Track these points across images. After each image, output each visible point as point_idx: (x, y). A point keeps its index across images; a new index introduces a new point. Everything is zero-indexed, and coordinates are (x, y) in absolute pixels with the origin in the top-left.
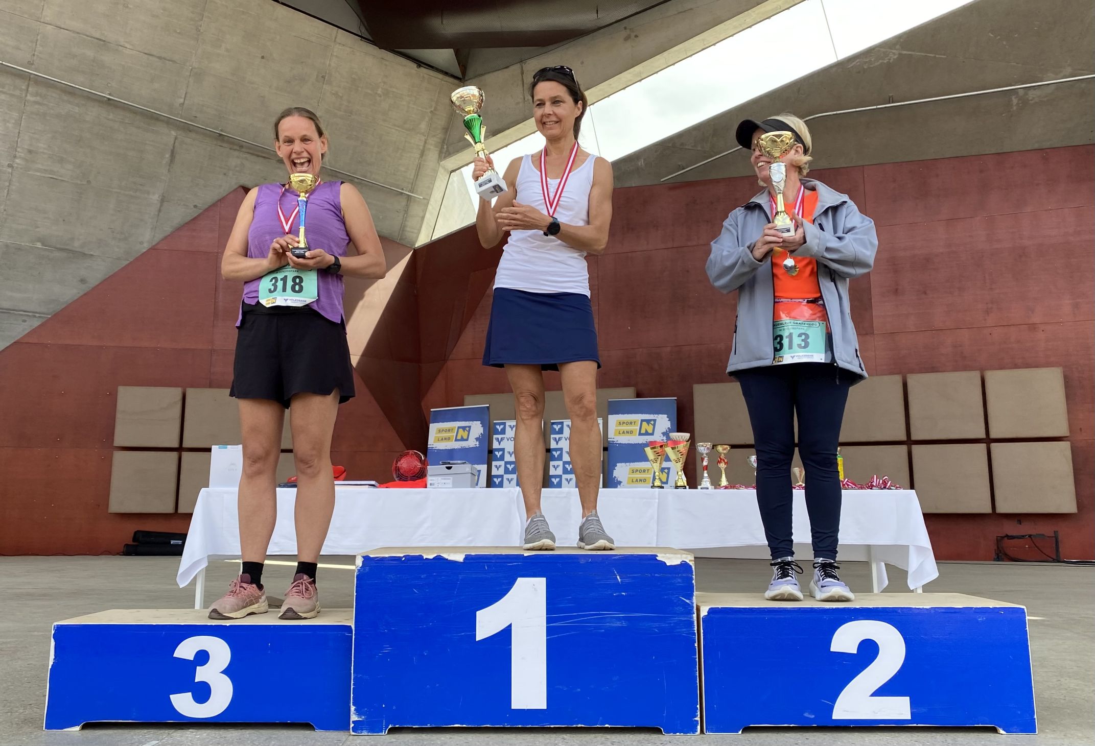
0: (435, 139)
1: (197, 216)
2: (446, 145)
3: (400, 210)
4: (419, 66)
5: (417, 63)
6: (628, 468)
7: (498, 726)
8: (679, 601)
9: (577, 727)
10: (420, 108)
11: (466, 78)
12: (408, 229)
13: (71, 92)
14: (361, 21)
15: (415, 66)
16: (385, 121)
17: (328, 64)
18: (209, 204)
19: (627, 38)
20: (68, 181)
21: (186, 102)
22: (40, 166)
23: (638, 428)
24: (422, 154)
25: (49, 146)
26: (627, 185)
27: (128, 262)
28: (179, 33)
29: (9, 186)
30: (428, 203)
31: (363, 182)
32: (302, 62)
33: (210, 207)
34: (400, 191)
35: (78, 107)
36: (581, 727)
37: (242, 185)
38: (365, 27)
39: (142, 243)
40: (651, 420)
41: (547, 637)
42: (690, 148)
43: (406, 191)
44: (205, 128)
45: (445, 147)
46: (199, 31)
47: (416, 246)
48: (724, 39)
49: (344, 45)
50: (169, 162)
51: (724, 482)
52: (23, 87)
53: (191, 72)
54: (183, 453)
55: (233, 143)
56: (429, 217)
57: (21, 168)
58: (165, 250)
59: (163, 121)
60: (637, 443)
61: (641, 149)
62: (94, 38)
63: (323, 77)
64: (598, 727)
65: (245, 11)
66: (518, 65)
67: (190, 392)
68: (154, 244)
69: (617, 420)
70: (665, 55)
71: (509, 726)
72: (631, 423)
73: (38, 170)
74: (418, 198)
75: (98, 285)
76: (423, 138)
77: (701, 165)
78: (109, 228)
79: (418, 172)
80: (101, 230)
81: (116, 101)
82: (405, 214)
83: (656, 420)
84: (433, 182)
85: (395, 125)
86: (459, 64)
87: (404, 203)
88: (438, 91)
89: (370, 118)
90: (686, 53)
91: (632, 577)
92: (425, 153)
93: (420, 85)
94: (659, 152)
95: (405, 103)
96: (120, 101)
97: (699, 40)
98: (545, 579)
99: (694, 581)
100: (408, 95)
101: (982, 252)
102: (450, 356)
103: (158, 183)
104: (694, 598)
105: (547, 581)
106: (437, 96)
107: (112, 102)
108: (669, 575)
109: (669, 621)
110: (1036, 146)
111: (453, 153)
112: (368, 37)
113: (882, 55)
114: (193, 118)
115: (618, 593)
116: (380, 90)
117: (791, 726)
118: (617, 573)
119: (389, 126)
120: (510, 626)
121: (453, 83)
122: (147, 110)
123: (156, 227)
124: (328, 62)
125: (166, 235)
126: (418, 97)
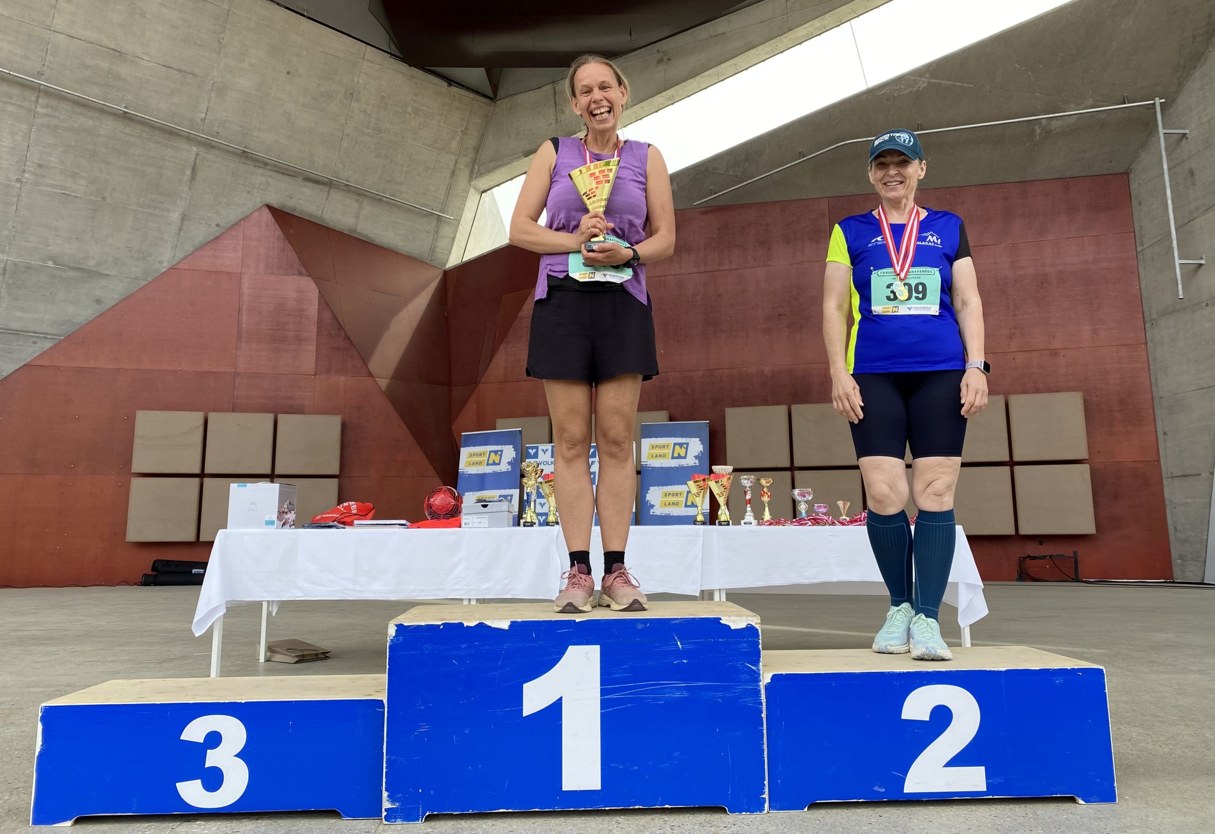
0: (466, 159)
1: (222, 235)
2: (478, 165)
3: (430, 231)
4: (450, 85)
5: (448, 82)
6: (661, 493)
7: (548, 810)
8: (744, 668)
9: (634, 809)
10: (450, 128)
11: (498, 98)
12: (438, 250)
13: (84, 105)
14: (390, 37)
15: (445, 84)
16: (415, 139)
17: (356, 82)
18: (232, 223)
19: (660, 61)
20: (81, 198)
21: (208, 117)
22: (51, 182)
23: (671, 451)
24: (453, 174)
25: (60, 161)
27: (147, 282)
28: (200, 45)
29: (17, 202)
30: (459, 224)
31: (392, 201)
32: (330, 79)
33: (233, 225)
34: (430, 211)
35: (93, 120)
36: (639, 809)
37: (267, 203)
38: (394, 42)
39: (161, 262)
40: (684, 444)
41: (601, 710)
42: (722, 172)
43: (436, 211)
44: (227, 143)
45: (476, 167)
46: (219, 42)
47: (448, 267)
48: (758, 63)
49: (372, 62)
50: (190, 179)
51: (767, 516)
52: (33, 99)
53: (212, 86)
54: (205, 479)
55: (257, 161)
56: (460, 238)
57: (31, 184)
58: (187, 269)
59: (181, 136)
60: (670, 466)
62: (109, 48)
63: (352, 94)
64: (657, 808)
66: (551, 86)
67: (212, 416)
68: (174, 263)
69: (650, 444)
70: (698, 79)
71: (560, 809)
73: (51, 185)
74: (449, 218)
76: (454, 158)
77: (733, 190)
78: (126, 247)
79: (449, 193)
80: (118, 249)
81: (133, 114)
82: (435, 235)
83: (688, 443)
84: (464, 202)
85: (424, 144)
86: (490, 83)
87: (434, 223)
88: (469, 111)
89: (400, 136)
90: (718, 77)
91: (695, 643)
92: (455, 173)
93: (451, 104)
94: (692, 175)
95: (435, 122)
96: (137, 115)
97: (732, 65)
98: (599, 646)
99: (760, 646)
100: (439, 113)
101: (1006, 279)
102: (481, 379)
103: (178, 200)
104: (761, 664)
105: (601, 649)
106: (468, 115)
107: (128, 115)
108: (734, 640)
109: (734, 689)
110: (1058, 175)
111: (485, 173)
112: (399, 54)
113: (912, 83)
114: (215, 134)
115: (678, 661)
116: (410, 108)
117: (861, 801)
118: (678, 639)
119: (419, 145)
120: (561, 699)
121: (484, 103)
122: (166, 125)
123: (176, 246)
124: (356, 79)
125: (187, 254)
126: (449, 116)
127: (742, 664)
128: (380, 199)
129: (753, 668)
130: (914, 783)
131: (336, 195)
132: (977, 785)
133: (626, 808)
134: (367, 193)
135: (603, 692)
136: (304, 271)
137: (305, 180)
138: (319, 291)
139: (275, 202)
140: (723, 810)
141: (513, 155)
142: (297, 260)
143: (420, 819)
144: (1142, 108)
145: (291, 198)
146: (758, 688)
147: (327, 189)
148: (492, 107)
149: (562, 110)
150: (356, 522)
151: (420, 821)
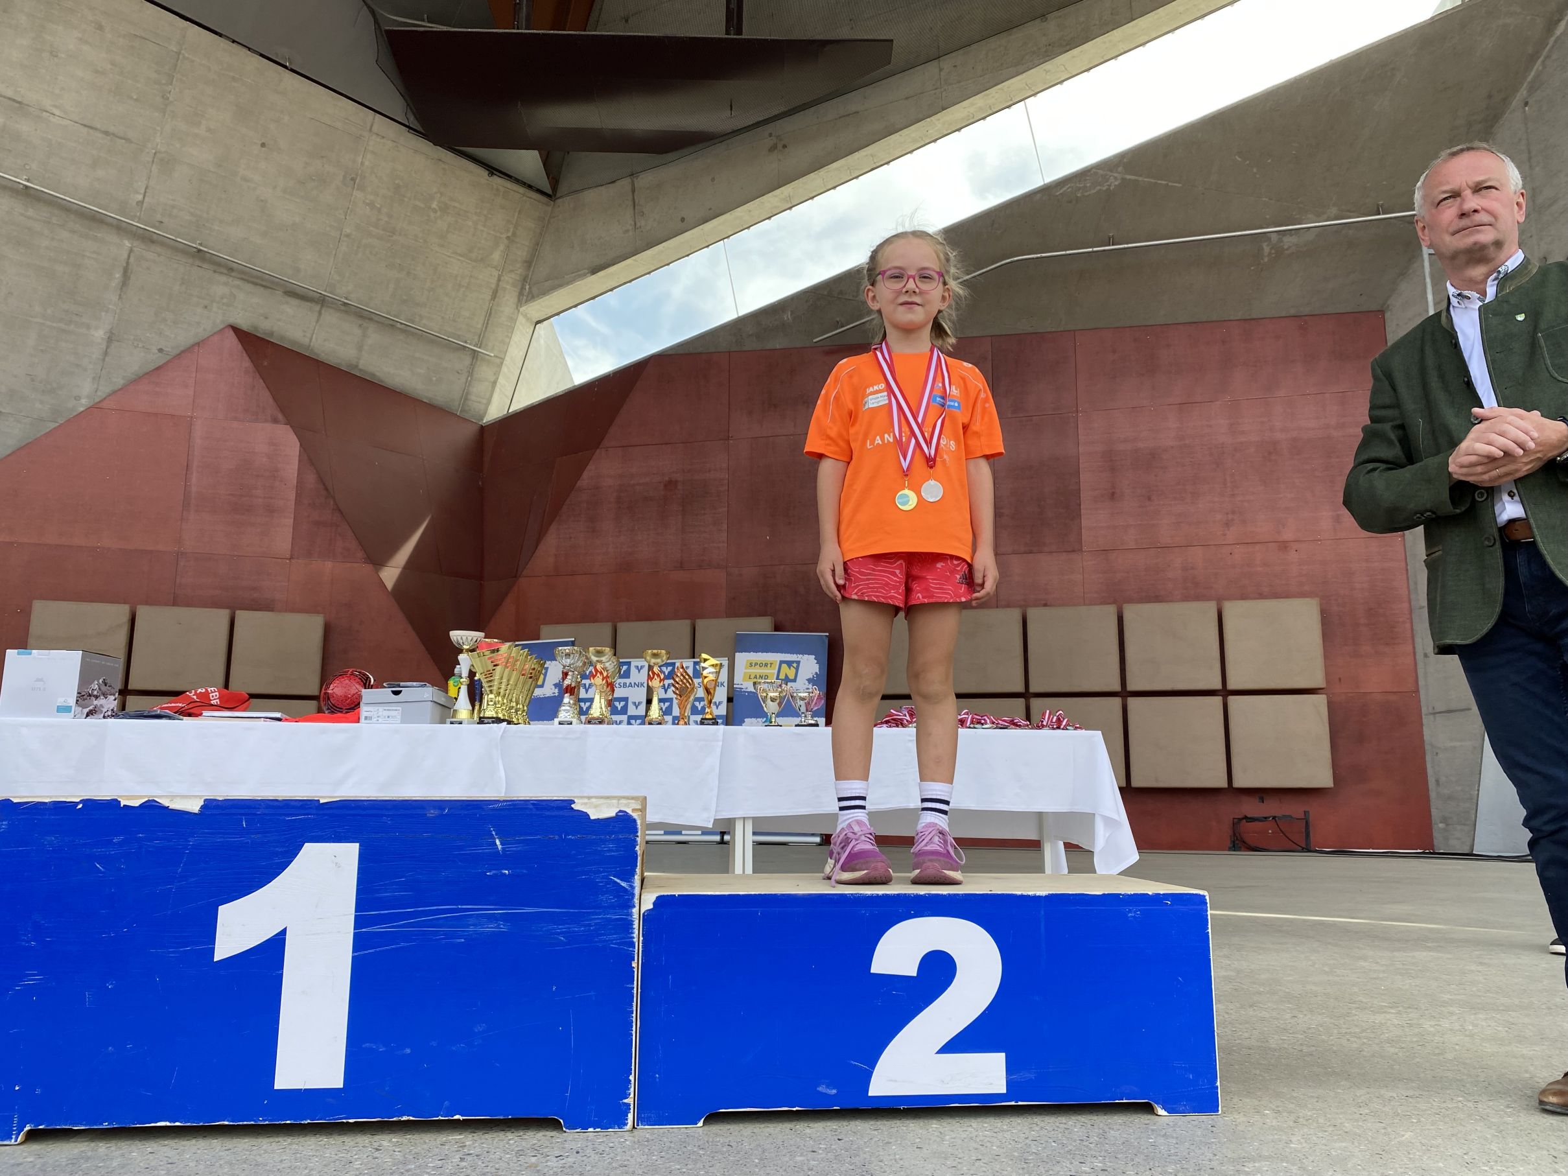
0: (513, 276)
1: (164, 364)
2: (529, 284)
3: (461, 370)
4: (491, 174)
5: (487, 170)
7: (245, 1123)
8: (607, 883)
9: (401, 1122)
10: (492, 232)
11: (558, 195)
12: (473, 398)
14: (408, 105)
15: (487, 172)
16: (442, 246)
17: (359, 164)
18: (182, 348)
19: (773, 149)
21: (147, 199)
23: (776, 671)
24: (495, 295)
26: (770, 345)
27: (57, 425)
28: (136, 100)
30: (502, 363)
33: (183, 352)
34: (462, 344)
36: (408, 1121)
37: (232, 325)
38: (415, 116)
39: (77, 398)
40: (793, 662)
41: (354, 951)
42: (851, 298)
43: (470, 345)
44: (174, 238)
45: (527, 287)
46: (168, 99)
47: (484, 422)
48: (902, 156)
49: (383, 137)
50: (121, 284)
53: (154, 158)
54: (128, 697)
55: (219, 265)
56: (504, 382)
58: (113, 410)
59: (107, 224)
61: (788, 297)
62: (4, 97)
63: (353, 180)
64: (439, 1121)
65: (237, 76)
66: (628, 180)
67: (143, 612)
68: (97, 400)
69: (747, 661)
70: (822, 173)
71: (267, 1122)
72: (766, 665)
74: (488, 355)
75: (9, 455)
76: (496, 273)
77: (865, 322)
78: (27, 374)
79: (488, 320)
80: (16, 377)
81: (39, 191)
82: (468, 376)
83: (800, 661)
84: (509, 335)
85: (455, 253)
86: (548, 175)
87: (467, 360)
88: (518, 210)
89: (421, 241)
90: (850, 173)
91: (525, 842)
92: (498, 294)
93: (493, 200)
94: (811, 302)
95: (470, 223)
96: (42, 191)
97: (867, 156)
98: (358, 844)
99: (637, 848)
100: (476, 212)
101: (1222, 447)
102: (522, 571)
103: (103, 314)
104: (636, 877)
105: (360, 849)
106: (516, 217)
107: (32, 192)
108: (594, 837)
109: (588, 920)
110: (1292, 312)
111: (538, 296)
112: (419, 128)
113: (1100, 179)
114: (157, 224)
115: (494, 872)
116: (435, 203)
117: (794, 1109)
118: (496, 834)
119: (448, 254)
120: (284, 932)
121: (539, 201)
122: (85, 207)
123: (100, 378)
124: (360, 160)
125: (116, 389)
126: (490, 216)
127: (603, 877)
128: (392, 326)
129: (623, 884)
130: (885, 1082)
131: (330, 317)
132: (991, 1084)
133: (386, 1119)
134: (373, 316)
135: (359, 922)
136: (280, 416)
137: (287, 295)
138: (301, 445)
139: (244, 323)
140: (554, 1125)
141: (576, 272)
142: (271, 400)
143: (14, 1137)
144: (1401, 222)
145: (266, 318)
146: (630, 918)
147: (317, 308)
148: (550, 208)
149: (643, 212)
150: (205, 713)
151: (13, 1140)
